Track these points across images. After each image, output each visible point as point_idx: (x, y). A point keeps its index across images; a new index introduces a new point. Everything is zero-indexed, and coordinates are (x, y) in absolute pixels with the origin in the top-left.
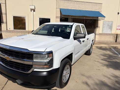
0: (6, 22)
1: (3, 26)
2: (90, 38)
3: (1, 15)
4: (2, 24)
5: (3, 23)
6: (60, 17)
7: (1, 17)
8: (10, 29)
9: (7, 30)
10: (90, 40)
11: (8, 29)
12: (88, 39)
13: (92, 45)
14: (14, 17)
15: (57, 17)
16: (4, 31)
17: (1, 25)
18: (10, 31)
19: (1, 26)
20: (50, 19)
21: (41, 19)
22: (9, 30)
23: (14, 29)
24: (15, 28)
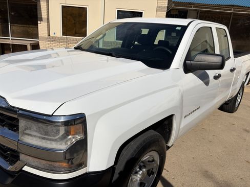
0: (48, 19)
1: (42, 27)
2: (241, 67)
3: (38, 2)
4: (39, 22)
5: (41, 20)
6: (168, 7)
7: (38, 6)
8: (54, 33)
9: (49, 35)
10: (239, 72)
11: (52, 34)
12: (232, 70)
13: (242, 87)
14: (63, 7)
15: (160, 7)
16: (44, 39)
17: (37, 24)
18: (55, 40)
19: (38, 28)
20: (142, 13)
21: (120, 13)
22: (54, 36)
23: (63, 35)
24: (65, 33)
